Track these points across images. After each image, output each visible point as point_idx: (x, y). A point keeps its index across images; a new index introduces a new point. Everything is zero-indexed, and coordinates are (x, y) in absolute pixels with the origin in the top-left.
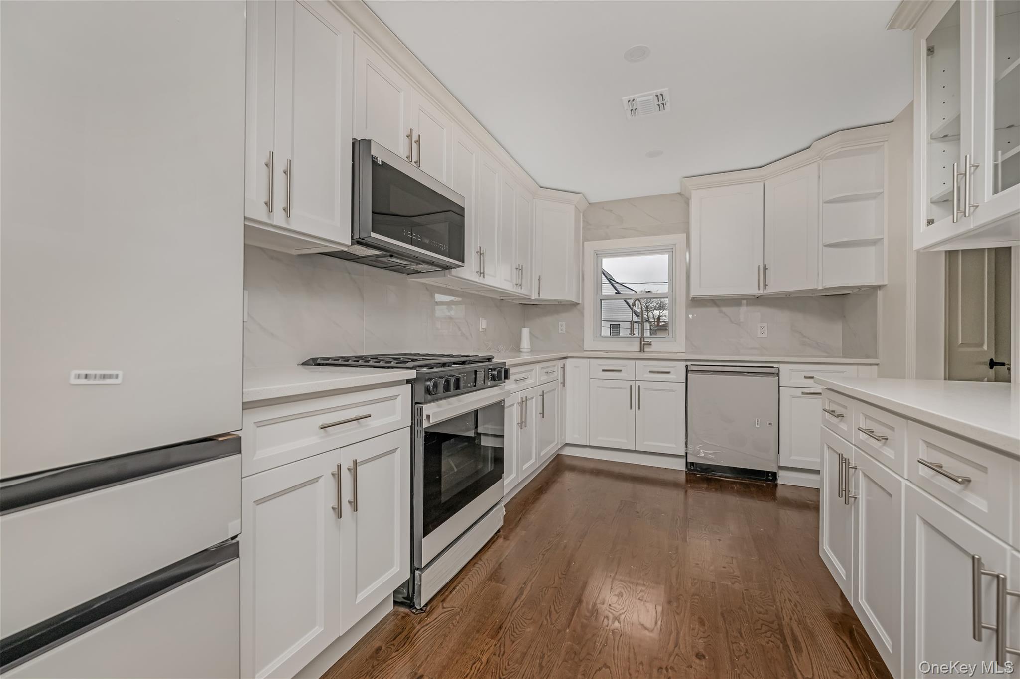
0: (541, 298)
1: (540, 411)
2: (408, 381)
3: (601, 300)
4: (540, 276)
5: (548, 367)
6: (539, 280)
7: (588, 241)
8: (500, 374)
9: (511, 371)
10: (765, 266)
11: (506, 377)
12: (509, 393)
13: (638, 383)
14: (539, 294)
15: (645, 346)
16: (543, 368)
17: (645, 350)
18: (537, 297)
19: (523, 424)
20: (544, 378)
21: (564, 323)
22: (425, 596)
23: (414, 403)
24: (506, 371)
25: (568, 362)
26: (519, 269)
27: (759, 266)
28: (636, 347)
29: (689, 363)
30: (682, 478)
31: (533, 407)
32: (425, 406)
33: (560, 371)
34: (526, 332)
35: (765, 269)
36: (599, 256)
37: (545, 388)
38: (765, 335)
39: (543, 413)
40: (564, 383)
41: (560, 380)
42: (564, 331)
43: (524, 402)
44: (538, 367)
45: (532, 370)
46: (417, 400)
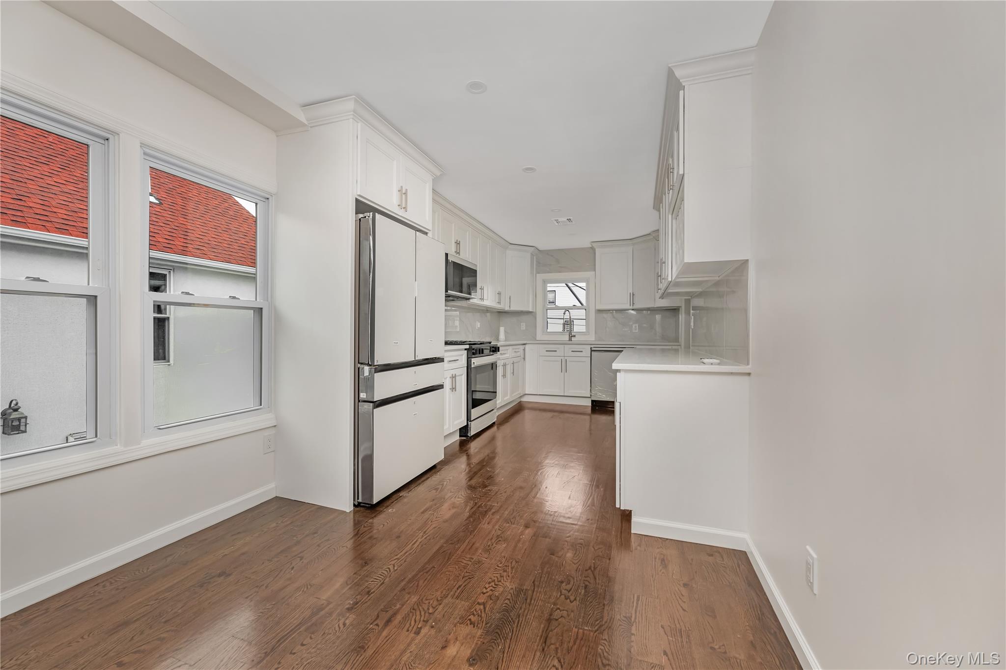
0: (511, 309)
1: (512, 371)
2: (465, 349)
3: (547, 310)
4: (510, 297)
5: (515, 349)
6: (510, 298)
7: (539, 273)
8: (495, 350)
9: (500, 349)
10: (633, 293)
11: (499, 351)
12: (499, 359)
13: (566, 358)
14: (510, 307)
15: (572, 338)
16: (513, 349)
17: (572, 340)
18: (509, 309)
19: (504, 376)
20: (514, 355)
21: (524, 324)
22: (473, 432)
23: (468, 358)
24: (499, 348)
25: (527, 346)
26: (499, 294)
27: (630, 294)
28: (566, 338)
29: (593, 346)
30: (589, 410)
31: (509, 369)
32: (472, 359)
33: (522, 351)
34: (502, 329)
35: (633, 295)
36: (545, 282)
37: (515, 360)
38: (637, 331)
39: (513, 373)
40: (524, 359)
41: (522, 356)
42: (524, 329)
43: (504, 365)
44: (511, 347)
45: (508, 350)
46: (469, 357)
